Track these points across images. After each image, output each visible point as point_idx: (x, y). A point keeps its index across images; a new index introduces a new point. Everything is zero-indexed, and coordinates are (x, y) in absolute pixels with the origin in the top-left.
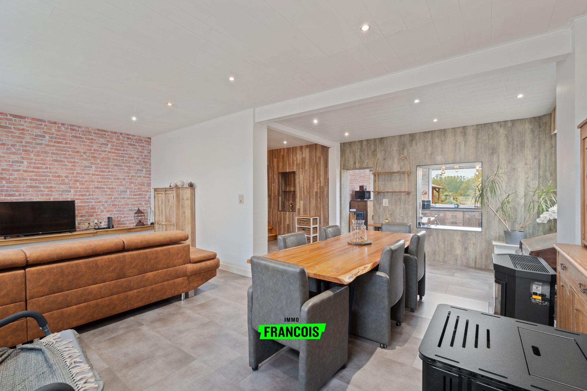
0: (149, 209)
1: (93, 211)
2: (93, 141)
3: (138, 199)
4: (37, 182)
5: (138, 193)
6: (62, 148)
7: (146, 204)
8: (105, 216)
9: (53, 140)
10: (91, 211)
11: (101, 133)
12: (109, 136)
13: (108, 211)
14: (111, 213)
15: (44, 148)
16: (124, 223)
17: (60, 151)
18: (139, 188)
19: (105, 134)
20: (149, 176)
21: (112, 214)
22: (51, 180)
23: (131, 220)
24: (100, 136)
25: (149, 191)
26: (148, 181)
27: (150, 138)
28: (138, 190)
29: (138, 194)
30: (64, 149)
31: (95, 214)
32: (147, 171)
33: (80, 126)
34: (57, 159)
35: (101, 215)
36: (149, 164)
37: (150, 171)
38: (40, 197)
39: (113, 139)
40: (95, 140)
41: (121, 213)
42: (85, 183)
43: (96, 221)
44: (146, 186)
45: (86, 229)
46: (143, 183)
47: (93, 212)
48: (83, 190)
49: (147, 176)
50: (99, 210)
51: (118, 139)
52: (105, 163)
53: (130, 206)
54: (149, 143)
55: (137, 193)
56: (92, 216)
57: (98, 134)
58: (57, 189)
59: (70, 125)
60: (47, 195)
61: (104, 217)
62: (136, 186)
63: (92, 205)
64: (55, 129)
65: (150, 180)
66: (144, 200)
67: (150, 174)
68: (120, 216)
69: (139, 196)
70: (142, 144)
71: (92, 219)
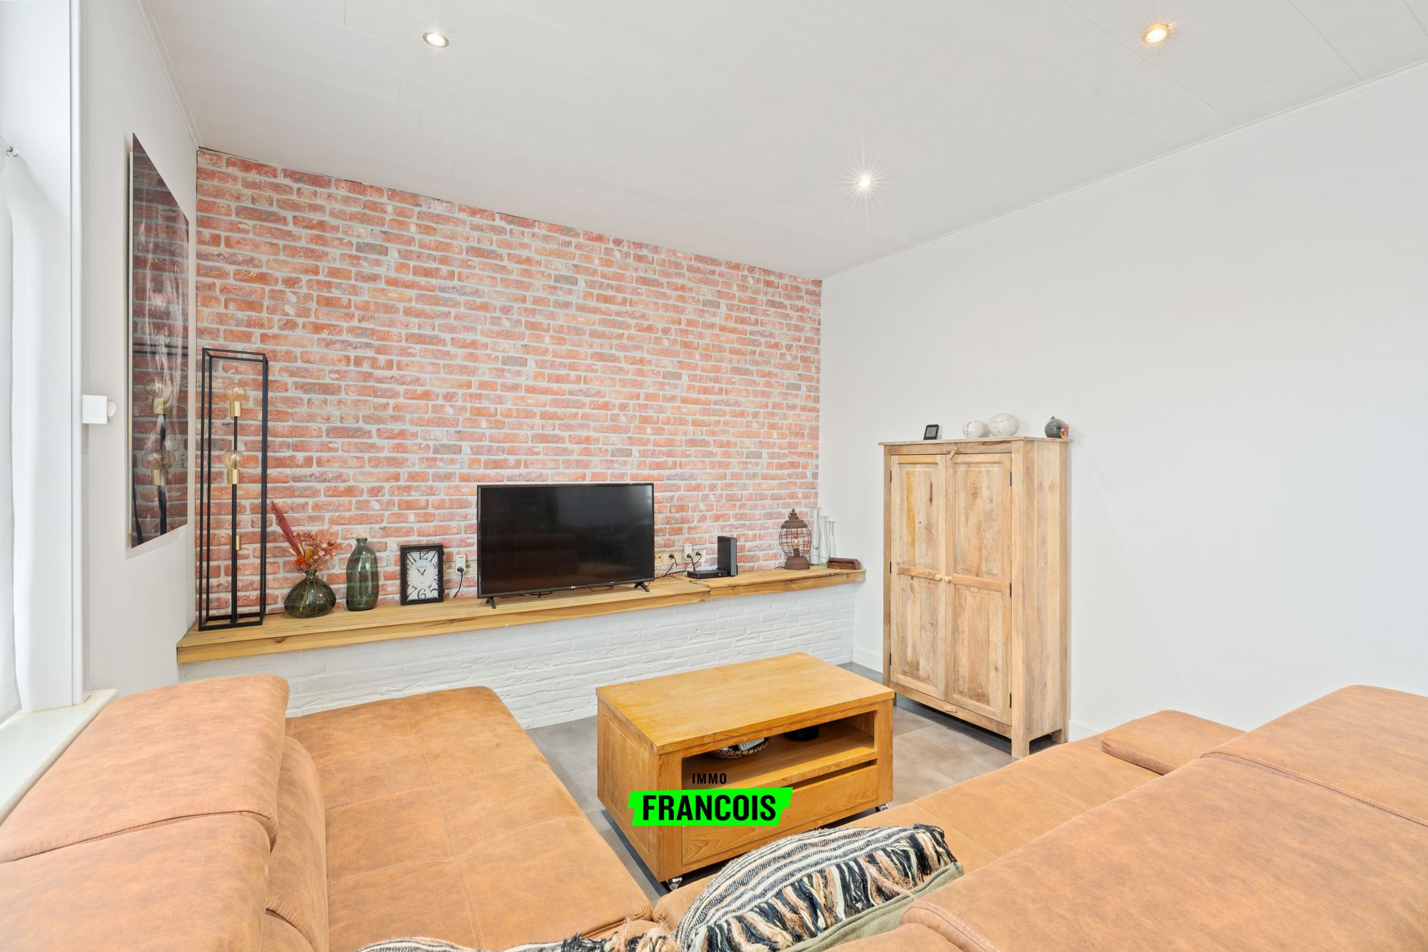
0: (815, 512)
1: (682, 518)
2: (685, 294)
3: (788, 480)
4: (557, 422)
5: (789, 459)
6: (614, 317)
7: (806, 497)
8: (710, 533)
9: (596, 292)
10: (677, 515)
11: (704, 265)
12: (722, 276)
13: (717, 518)
14: (723, 523)
15: (574, 316)
16: (753, 557)
17: (610, 327)
18: (791, 445)
19: (713, 272)
20: (815, 405)
21: (725, 527)
22: (587, 418)
23: (770, 547)
24: (701, 276)
25: (814, 452)
26: (813, 423)
27: (818, 283)
28: (787, 451)
29: (789, 463)
30: (620, 319)
31: (686, 526)
32: (810, 389)
33: (656, 248)
34: (602, 351)
35: (699, 531)
36: (816, 367)
37: (817, 389)
38: (561, 470)
39: (732, 287)
40: (691, 290)
41: (747, 523)
42: (666, 427)
43: (688, 550)
44: (806, 439)
45: (665, 572)
46: (802, 427)
47: (683, 521)
48: (661, 448)
49: (810, 404)
50: (696, 514)
51: (743, 288)
52: (712, 363)
53: (769, 502)
54: (817, 298)
55: (786, 461)
56: (678, 531)
57: (697, 270)
58: (600, 445)
59: (634, 243)
60: (579, 464)
61: (707, 536)
62: (783, 436)
63: (681, 499)
64: (599, 258)
65: (817, 417)
66: (802, 484)
67: (817, 400)
68: (744, 535)
69: (791, 471)
70: (800, 303)
71: (679, 541)
